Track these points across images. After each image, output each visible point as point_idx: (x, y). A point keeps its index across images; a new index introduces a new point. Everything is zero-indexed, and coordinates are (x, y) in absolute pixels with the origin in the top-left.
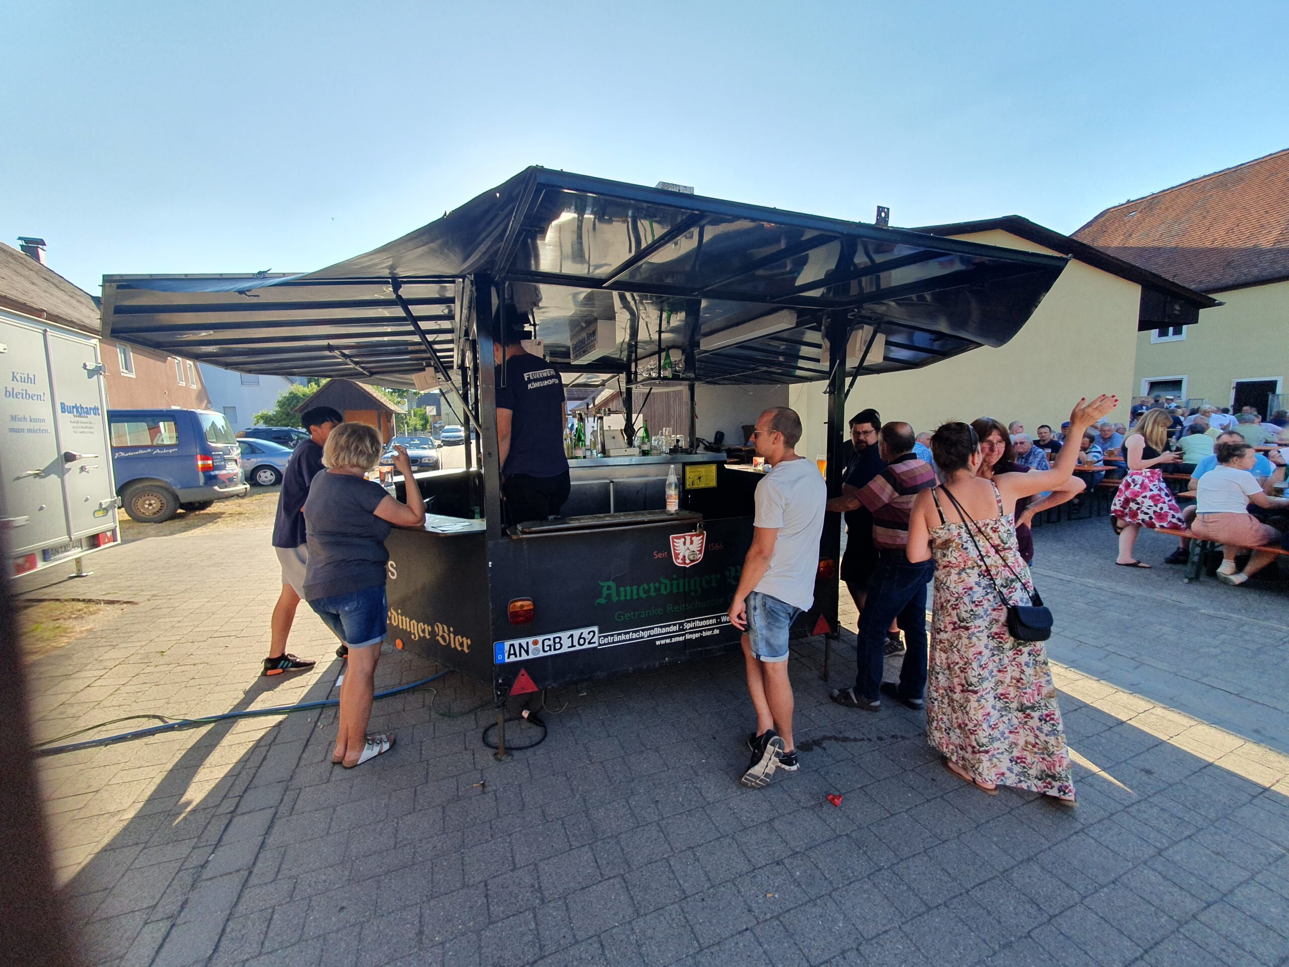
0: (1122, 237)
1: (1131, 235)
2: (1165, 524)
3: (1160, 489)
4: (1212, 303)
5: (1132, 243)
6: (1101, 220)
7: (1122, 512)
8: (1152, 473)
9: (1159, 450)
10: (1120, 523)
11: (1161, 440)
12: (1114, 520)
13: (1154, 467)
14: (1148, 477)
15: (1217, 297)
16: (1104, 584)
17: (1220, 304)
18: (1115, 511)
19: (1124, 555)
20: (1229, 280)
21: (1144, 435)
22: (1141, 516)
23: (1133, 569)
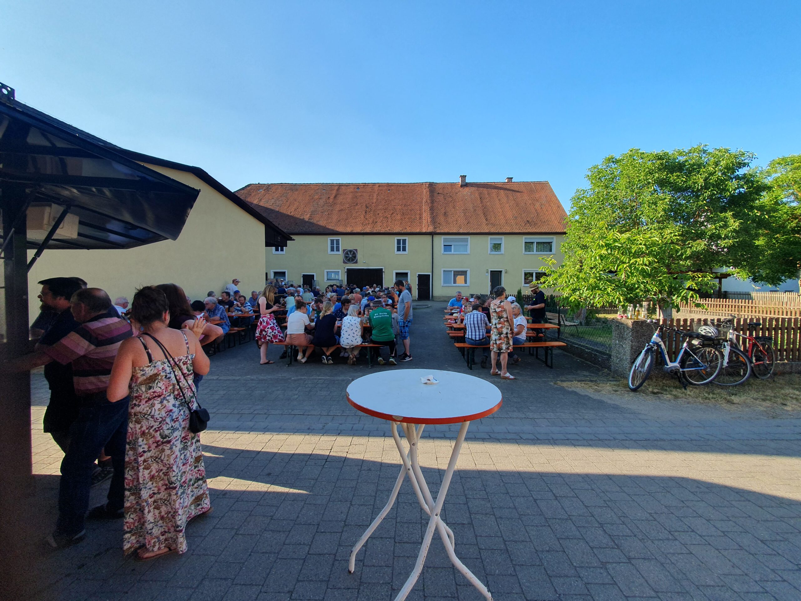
0: (257, 200)
1: (261, 200)
2: (277, 340)
3: (274, 324)
4: (291, 239)
5: (262, 204)
6: (248, 188)
7: (260, 337)
8: (270, 316)
9: (272, 304)
10: (260, 343)
11: (273, 300)
12: (257, 341)
13: (270, 313)
14: (269, 318)
15: (293, 237)
16: (254, 377)
17: (294, 240)
18: (257, 337)
19: (263, 360)
20: (297, 231)
21: (266, 297)
22: (268, 338)
23: (266, 365)
